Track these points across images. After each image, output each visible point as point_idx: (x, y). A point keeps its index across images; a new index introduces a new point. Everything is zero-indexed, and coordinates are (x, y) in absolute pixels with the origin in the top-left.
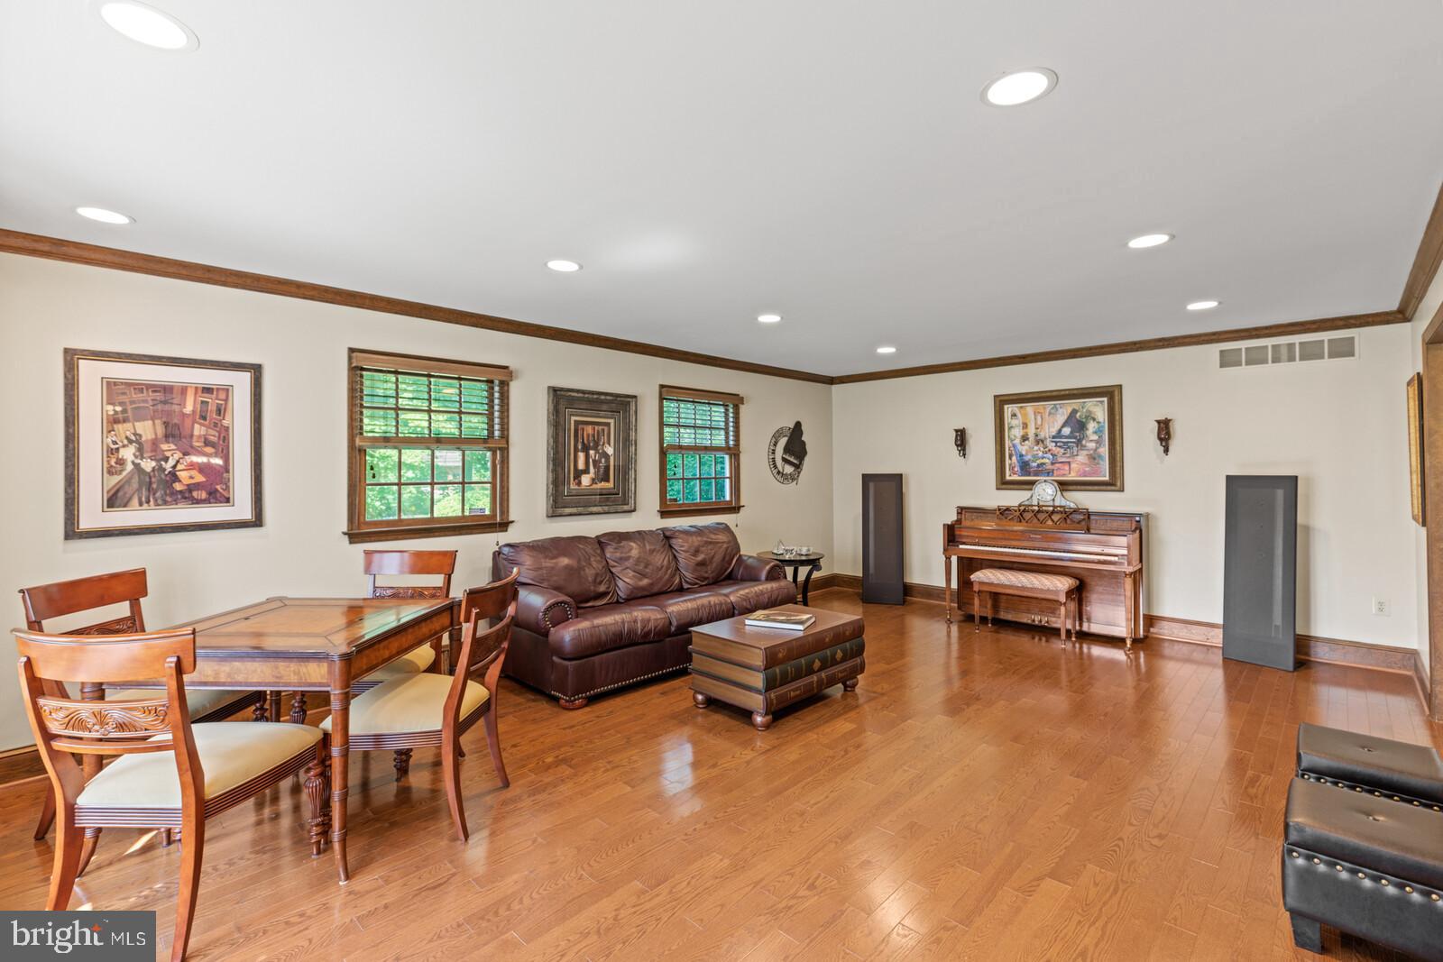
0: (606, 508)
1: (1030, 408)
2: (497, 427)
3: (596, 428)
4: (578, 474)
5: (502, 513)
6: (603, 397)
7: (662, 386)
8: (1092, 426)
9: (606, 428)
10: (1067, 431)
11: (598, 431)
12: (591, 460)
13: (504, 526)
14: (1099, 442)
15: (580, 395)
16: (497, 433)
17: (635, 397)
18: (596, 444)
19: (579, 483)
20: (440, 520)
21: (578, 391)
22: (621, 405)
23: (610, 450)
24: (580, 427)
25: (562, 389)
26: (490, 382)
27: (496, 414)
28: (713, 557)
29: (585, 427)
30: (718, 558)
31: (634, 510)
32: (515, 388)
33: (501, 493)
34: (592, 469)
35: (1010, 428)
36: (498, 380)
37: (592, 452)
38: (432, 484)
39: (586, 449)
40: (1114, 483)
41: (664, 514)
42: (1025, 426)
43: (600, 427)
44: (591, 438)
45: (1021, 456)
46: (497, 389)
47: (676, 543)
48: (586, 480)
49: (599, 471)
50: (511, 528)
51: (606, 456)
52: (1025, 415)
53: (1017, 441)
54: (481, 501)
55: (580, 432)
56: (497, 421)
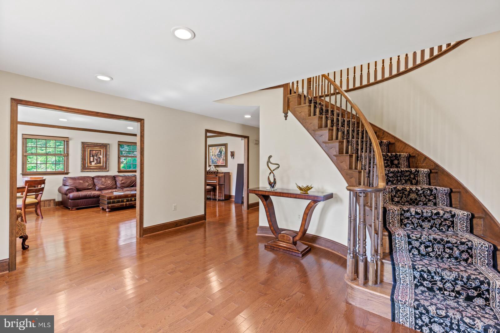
0: (99, 170)
1: (214, 148)
2: (66, 151)
3: (97, 151)
4: (91, 162)
5: (67, 170)
6: (98, 144)
7: (118, 141)
8: (223, 152)
9: (100, 152)
10: (219, 153)
11: (97, 152)
12: (95, 159)
13: (67, 173)
14: (224, 156)
15: (91, 144)
16: (66, 152)
17: (109, 144)
18: (96, 156)
19: (91, 164)
20: (48, 172)
21: (90, 143)
22: (105, 146)
23: (101, 157)
24: (91, 151)
25: (85, 142)
26: (64, 141)
27: (66, 148)
28: (127, 182)
29: (93, 151)
30: (128, 182)
31: (108, 171)
32: (71, 143)
33: (67, 165)
34: (95, 161)
35: (210, 153)
36: (66, 141)
37: (95, 157)
38: (46, 164)
39: (93, 156)
40: (225, 166)
41: (119, 172)
42: (213, 152)
43: (98, 151)
44: (95, 154)
45: (212, 159)
46: (66, 142)
47: (117, 179)
48: (93, 164)
49: (97, 161)
50: (69, 174)
51: (100, 158)
52: (213, 150)
53: (212, 156)
54: (60, 168)
55: (91, 152)
56: (66, 150)
